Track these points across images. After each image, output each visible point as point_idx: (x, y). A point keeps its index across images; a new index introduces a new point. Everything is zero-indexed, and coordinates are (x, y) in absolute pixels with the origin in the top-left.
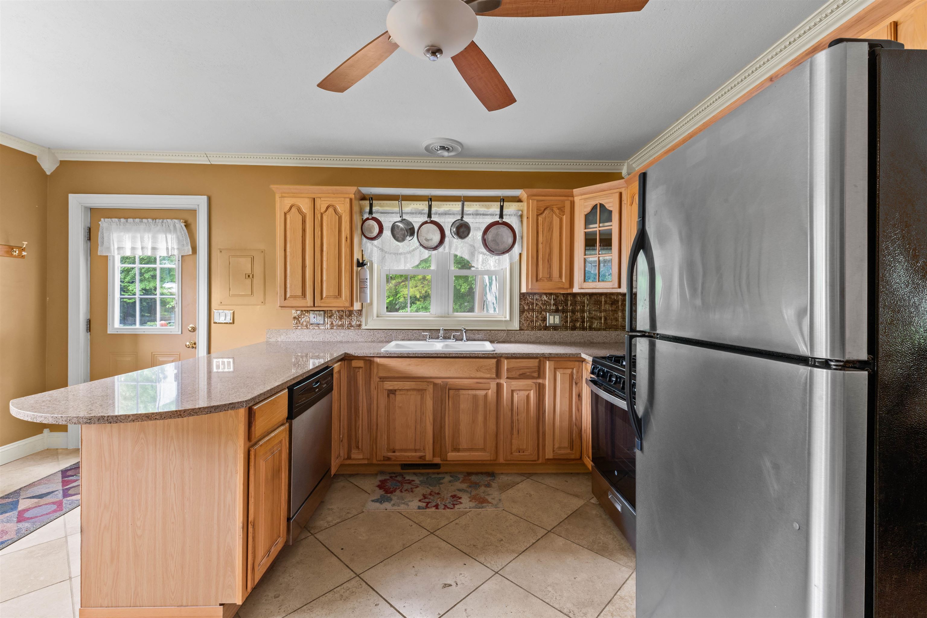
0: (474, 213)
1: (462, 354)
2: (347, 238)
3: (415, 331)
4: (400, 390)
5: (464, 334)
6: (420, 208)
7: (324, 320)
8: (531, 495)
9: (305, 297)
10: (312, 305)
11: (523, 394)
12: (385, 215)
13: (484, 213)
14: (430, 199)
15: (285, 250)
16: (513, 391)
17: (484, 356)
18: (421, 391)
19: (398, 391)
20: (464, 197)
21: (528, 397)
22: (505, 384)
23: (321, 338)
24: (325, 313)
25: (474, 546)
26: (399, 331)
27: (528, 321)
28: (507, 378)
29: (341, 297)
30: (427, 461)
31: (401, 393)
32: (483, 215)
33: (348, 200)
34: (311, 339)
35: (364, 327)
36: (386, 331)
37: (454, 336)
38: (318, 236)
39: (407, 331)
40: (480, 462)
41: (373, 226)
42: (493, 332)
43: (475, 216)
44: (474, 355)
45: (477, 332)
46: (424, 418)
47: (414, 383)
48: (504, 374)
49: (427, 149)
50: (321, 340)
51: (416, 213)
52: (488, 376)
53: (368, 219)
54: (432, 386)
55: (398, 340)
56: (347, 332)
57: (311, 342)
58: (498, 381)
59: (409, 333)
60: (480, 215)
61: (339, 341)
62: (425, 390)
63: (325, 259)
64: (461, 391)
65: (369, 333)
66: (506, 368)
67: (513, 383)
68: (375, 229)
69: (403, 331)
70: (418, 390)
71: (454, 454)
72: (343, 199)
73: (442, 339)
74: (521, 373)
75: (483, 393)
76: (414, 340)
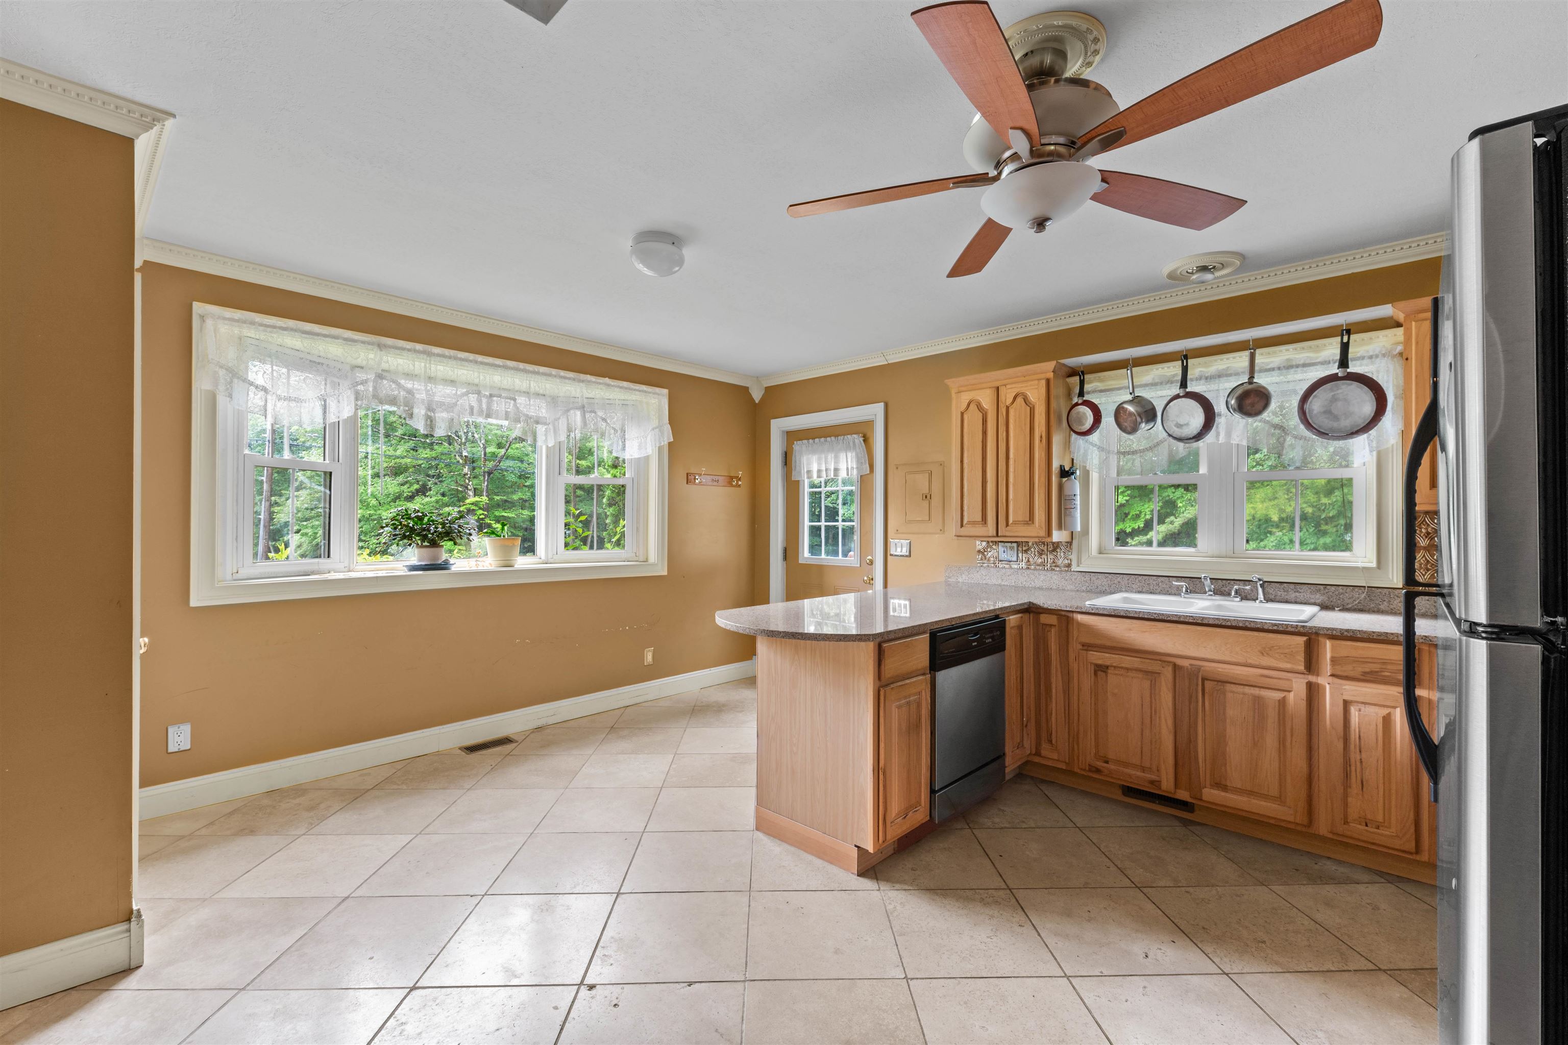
0: (1282, 366)
2: (1041, 437)
3: (1162, 579)
4: (1115, 667)
7: (1018, 556)
9: (985, 523)
10: (995, 535)
11: (1375, 714)
12: (1108, 393)
13: (1307, 362)
14: (1185, 357)
15: (962, 461)
16: (1346, 704)
17: (1275, 628)
18: (1152, 676)
19: (1112, 668)
20: (1255, 340)
21: (1387, 721)
22: (1328, 687)
23: (1013, 581)
24: (1018, 546)
26: (1133, 576)
27: (1428, 570)
28: (1331, 675)
29: (1033, 523)
30: (1164, 791)
31: (1117, 672)
32: (1304, 365)
33: (1043, 383)
34: (1000, 582)
35: (1074, 568)
36: (1110, 576)
37: (1236, 592)
38: (1003, 439)
39: (1146, 577)
40: (1272, 822)
41: (1084, 414)
43: (1284, 371)
44: (1253, 625)
45: (1292, 586)
46: (1158, 719)
47: (1139, 659)
48: (1327, 667)
49: (1172, 276)
50: (1013, 584)
51: (1161, 383)
52: (1288, 666)
53: (1077, 404)
54: (1170, 669)
55: (1131, 592)
56: (1049, 574)
57: (1000, 585)
58: (1312, 678)
59: (1151, 581)
60: (1297, 366)
61: (1038, 588)
62: (1159, 673)
63: (1011, 469)
64: (1228, 685)
65: (1083, 578)
66: (1329, 656)
67: (1347, 687)
68: (1087, 418)
69: (1140, 578)
70: (1146, 672)
71: (1215, 792)
72: (1036, 382)
73: (1211, 595)
74: (1367, 670)
75: (1278, 695)
76: (1160, 593)
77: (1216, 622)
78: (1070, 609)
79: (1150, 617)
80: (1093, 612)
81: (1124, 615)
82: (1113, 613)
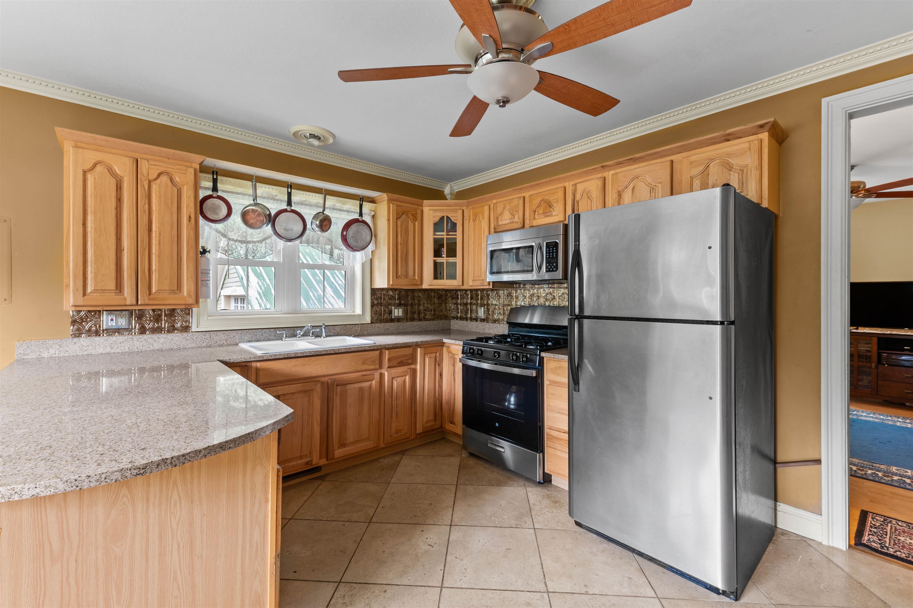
1: (351, 348)
2: (190, 217)
3: (265, 330)
4: (284, 395)
5: (323, 330)
6: (274, 194)
7: (130, 323)
8: (419, 466)
9: (120, 292)
10: (135, 303)
11: (400, 380)
14: (290, 186)
16: (393, 378)
17: (370, 348)
18: (308, 392)
19: (283, 396)
20: (326, 190)
21: (404, 382)
22: (386, 373)
23: (127, 348)
24: (131, 314)
25: (415, 516)
26: (245, 331)
27: (377, 314)
28: (388, 367)
29: (180, 292)
30: (314, 465)
31: (286, 398)
33: (192, 171)
34: (108, 350)
35: (194, 328)
36: (227, 333)
37: (313, 334)
38: (145, 211)
39: (254, 330)
40: (364, 452)
41: (219, 206)
42: (348, 326)
44: (361, 349)
45: (332, 327)
46: (311, 420)
47: (301, 384)
48: (386, 363)
49: (295, 134)
50: (127, 350)
52: (372, 367)
53: (210, 197)
54: (319, 385)
55: (243, 342)
56: (170, 336)
57: (109, 354)
58: (379, 371)
59: (258, 332)
61: (157, 350)
62: (312, 390)
63: (154, 241)
64: (348, 385)
65: (203, 337)
66: (387, 358)
67: (392, 371)
68: (222, 210)
69: (250, 331)
70: (305, 392)
71: (340, 450)
72: (184, 168)
73: (300, 337)
74: (399, 361)
75: (367, 384)
76: (263, 340)
77: (346, 351)
78: (254, 360)
79: (310, 354)
80: (272, 358)
81: (294, 356)
82: (286, 357)
